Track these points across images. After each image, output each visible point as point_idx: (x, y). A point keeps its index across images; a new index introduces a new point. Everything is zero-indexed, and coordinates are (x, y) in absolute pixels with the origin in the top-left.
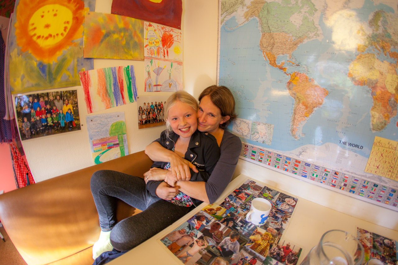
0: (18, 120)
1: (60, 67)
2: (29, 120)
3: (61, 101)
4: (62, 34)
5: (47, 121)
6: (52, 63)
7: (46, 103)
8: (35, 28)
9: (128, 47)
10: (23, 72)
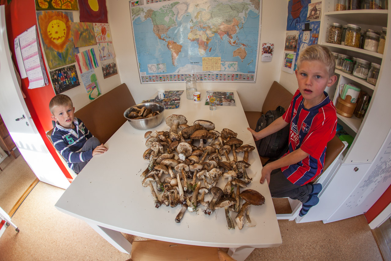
0: (53, 84)
1: (67, 54)
2: (58, 83)
3: (70, 71)
4: (64, 36)
5: (66, 82)
6: (63, 52)
7: (64, 73)
8: (51, 34)
9: (90, 39)
10: (51, 58)
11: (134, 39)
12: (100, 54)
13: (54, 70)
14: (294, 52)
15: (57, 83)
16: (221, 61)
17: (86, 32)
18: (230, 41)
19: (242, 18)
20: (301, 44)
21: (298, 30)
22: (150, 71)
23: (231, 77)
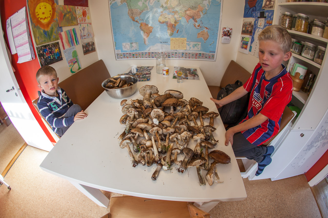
0: (39, 58)
1: (52, 32)
2: (44, 58)
3: (54, 47)
4: (50, 17)
5: (50, 57)
6: (48, 30)
7: (49, 49)
8: (38, 14)
9: (72, 20)
10: (38, 35)
11: (111, 21)
12: (81, 33)
13: (40, 46)
14: (250, 36)
15: (42, 58)
16: (187, 42)
17: (69, 14)
18: (195, 24)
19: (206, 5)
20: (256, 29)
21: (253, 17)
22: (124, 49)
23: (194, 56)
